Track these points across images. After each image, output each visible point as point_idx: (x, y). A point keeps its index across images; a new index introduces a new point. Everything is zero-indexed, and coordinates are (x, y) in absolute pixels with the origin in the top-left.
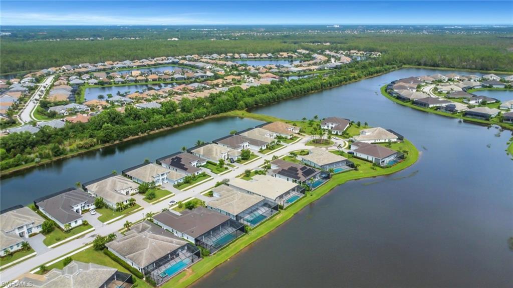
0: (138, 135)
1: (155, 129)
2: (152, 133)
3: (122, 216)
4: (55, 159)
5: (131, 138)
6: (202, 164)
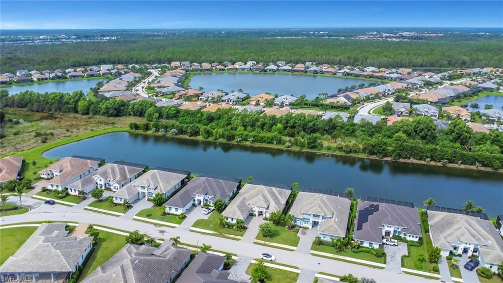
0: (425, 160)
2: (450, 165)
3: (212, 232)
4: (305, 150)
5: (412, 160)
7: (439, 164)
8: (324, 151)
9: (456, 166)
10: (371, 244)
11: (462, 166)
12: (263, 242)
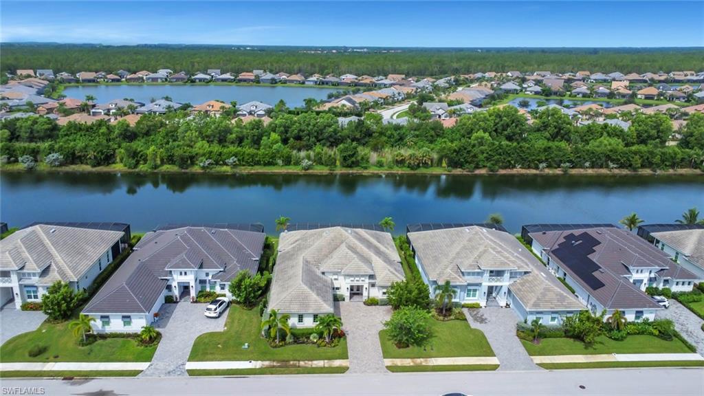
0: (537, 168)
1: (587, 164)
2: (574, 171)
3: (257, 364)
6: (675, 289)
7: (558, 171)
8: (373, 170)
9: (582, 171)
10: (639, 314)
11: (590, 171)
12: (408, 362)
